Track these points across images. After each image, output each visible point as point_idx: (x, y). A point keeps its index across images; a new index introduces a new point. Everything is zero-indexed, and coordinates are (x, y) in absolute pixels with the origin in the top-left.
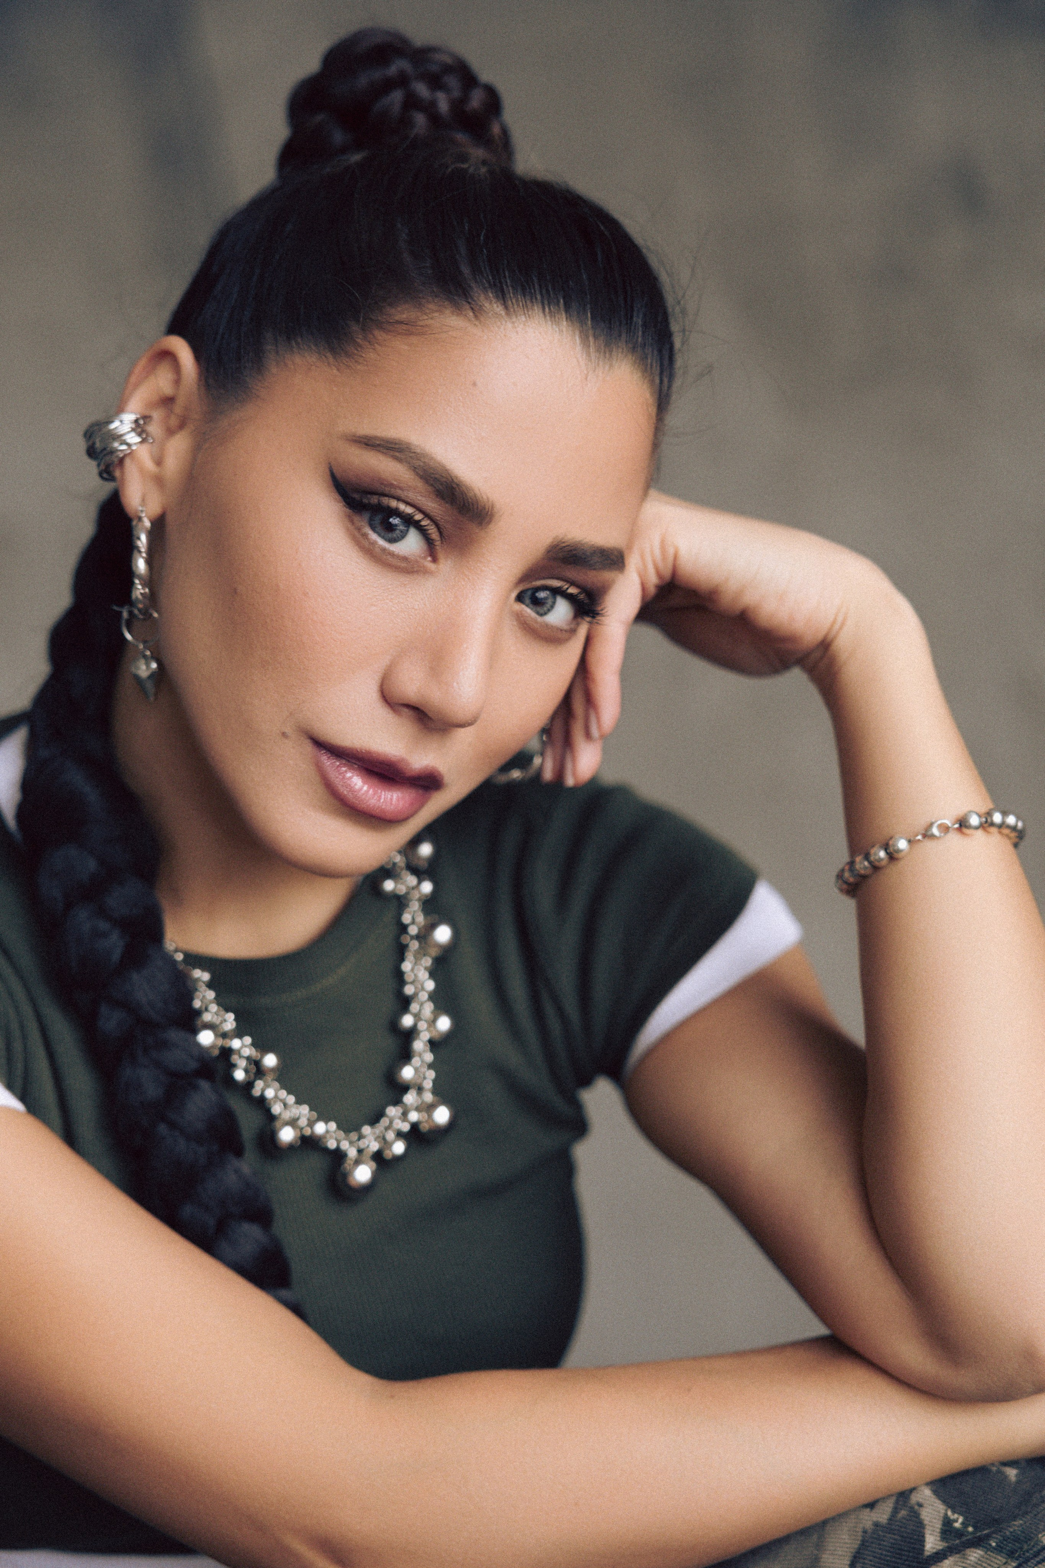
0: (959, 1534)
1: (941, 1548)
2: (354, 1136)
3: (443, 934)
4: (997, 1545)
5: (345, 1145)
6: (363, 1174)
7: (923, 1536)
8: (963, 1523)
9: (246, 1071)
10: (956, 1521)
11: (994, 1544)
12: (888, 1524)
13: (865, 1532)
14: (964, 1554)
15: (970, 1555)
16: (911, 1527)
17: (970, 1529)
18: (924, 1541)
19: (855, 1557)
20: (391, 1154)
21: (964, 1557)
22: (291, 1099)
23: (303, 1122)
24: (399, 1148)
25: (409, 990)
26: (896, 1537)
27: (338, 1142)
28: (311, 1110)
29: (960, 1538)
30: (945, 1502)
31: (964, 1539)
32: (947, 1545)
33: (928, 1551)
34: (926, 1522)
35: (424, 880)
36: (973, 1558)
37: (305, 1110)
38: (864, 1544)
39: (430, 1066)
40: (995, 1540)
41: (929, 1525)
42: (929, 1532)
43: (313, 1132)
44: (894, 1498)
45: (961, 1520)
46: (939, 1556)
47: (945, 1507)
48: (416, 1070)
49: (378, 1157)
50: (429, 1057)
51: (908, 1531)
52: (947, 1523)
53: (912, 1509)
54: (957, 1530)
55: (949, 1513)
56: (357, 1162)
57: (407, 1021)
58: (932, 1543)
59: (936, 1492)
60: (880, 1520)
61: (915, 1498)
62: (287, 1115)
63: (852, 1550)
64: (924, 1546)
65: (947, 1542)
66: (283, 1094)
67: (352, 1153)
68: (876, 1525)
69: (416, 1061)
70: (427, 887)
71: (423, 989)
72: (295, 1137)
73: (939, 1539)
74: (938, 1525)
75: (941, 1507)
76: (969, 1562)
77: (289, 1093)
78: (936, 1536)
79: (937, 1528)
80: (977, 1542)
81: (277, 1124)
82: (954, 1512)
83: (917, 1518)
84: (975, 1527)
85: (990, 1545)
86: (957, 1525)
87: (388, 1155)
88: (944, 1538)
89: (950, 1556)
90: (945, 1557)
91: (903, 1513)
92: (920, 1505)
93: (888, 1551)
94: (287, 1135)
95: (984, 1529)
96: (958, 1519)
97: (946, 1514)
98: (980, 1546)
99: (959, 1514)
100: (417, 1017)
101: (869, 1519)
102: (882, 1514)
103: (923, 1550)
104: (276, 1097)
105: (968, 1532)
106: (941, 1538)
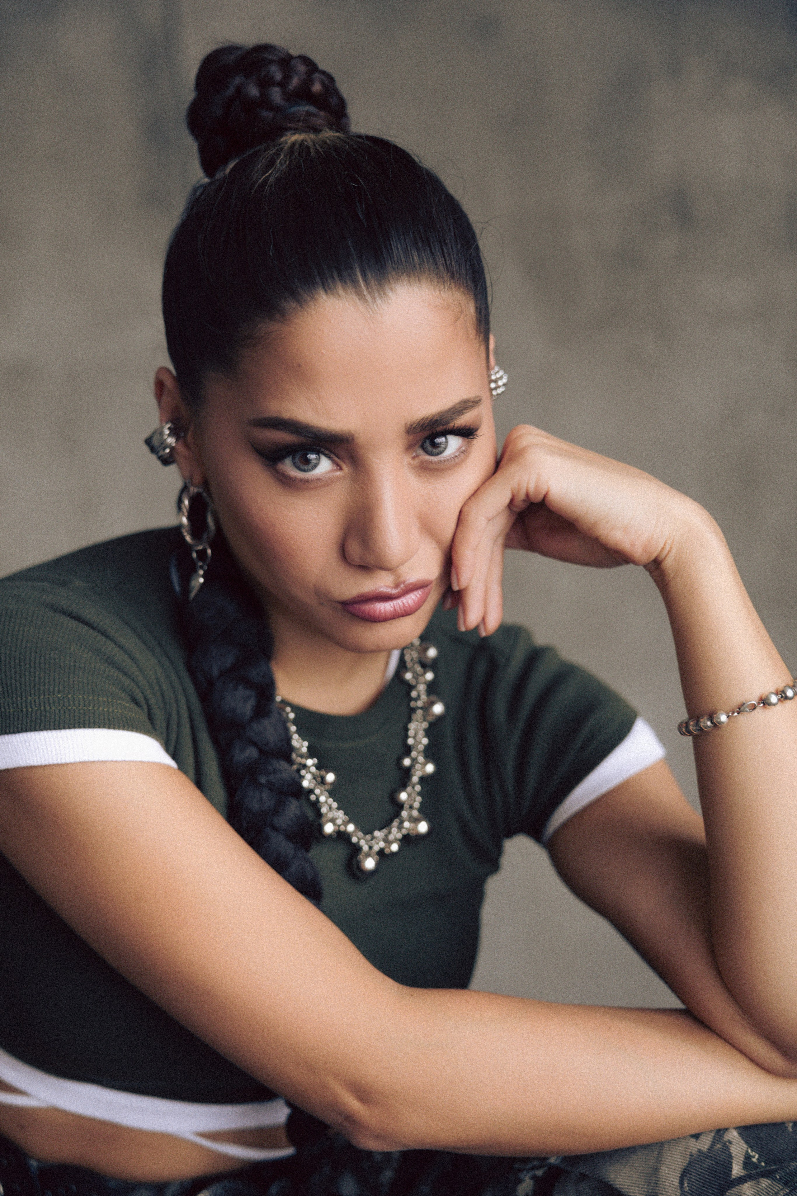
0: (756, 1166)
1: (743, 1174)
2: (368, 837)
3: (438, 709)
4: (780, 1178)
5: (362, 843)
6: (370, 864)
7: (732, 1165)
8: (758, 1159)
9: (310, 782)
10: (754, 1157)
11: (778, 1177)
12: (708, 1152)
13: (691, 1155)
14: (759, 1182)
15: (762, 1183)
16: (723, 1157)
17: (763, 1164)
18: (732, 1168)
19: (684, 1172)
20: (389, 851)
21: (758, 1183)
22: (335, 805)
23: (339, 822)
24: (395, 847)
25: (410, 741)
26: (712, 1162)
27: (359, 839)
28: (345, 814)
29: (755, 1169)
30: (747, 1142)
31: (758, 1170)
32: (747, 1173)
33: (734, 1176)
34: (733, 1155)
35: (428, 671)
36: (764, 1185)
37: (341, 814)
38: (690, 1164)
39: (419, 794)
40: (779, 1174)
41: (736, 1158)
42: (736, 1162)
43: (346, 830)
44: (713, 1134)
45: (757, 1156)
46: (741, 1180)
47: (747, 1146)
48: (409, 795)
49: (381, 853)
50: (418, 788)
51: (721, 1159)
52: (748, 1157)
53: (724, 1144)
54: (754, 1163)
55: (750, 1151)
56: (368, 855)
57: (407, 762)
58: (737, 1170)
59: (741, 1135)
60: (702, 1149)
61: (727, 1137)
62: (330, 815)
63: (682, 1167)
64: (731, 1171)
65: (747, 1171)
66: (330, 800)
67: (365, 848)
68: (700, 1151)
69: (409, 789)
70: (429, 676)
71: (420, 743)
72: (334, 831)
73: (742, 1168)
74: (742, 1158)
75: (744, 1146)
76: (761, 1187)
77: (334, 801)
78: (740, 1165)
79: (741, 1160)
80: (768, 1174)
81: (324, 820)
82: (752, 1151)
83: (727, 1151)
84: (766, 1163)
85: (776, 1177)
86: (754, 1160)
87: (387, 851)
88: (745, 1168)
89: (749, 1181)
90: (746, 1182)
91: (719, 1146)
92: (730, 1143)
93: (707, 1171)
94: (329, 828)
95: (772, 1166)
96: (755, 1155)
97: (747, 1151)
98: (769, 1177)
99: (755, 1152)
100: (414, 761)
101: (695, 1146)
102: (704, 1144)
103: (731, 1175)
104: (326, 802)
105: (761, 1165)
106: (743, 1167)
